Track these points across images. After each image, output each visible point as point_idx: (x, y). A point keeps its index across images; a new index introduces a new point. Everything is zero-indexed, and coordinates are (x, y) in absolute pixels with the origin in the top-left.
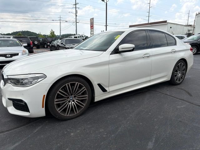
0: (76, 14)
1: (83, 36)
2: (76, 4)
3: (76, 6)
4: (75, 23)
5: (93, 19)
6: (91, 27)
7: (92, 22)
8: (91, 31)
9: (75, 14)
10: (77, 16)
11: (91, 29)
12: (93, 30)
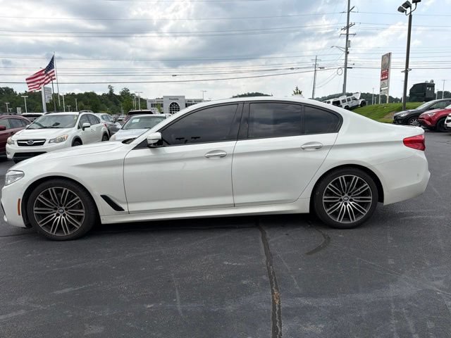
0: (347, 49)
1: (356, 99)
2: (348, 27)
3: (348, 31)
4: (344, 69)
5: (389, 55)
6: (382, 76)
7: (387, 62)
8: (382, 86)
9: (345, 50)
10: (348, 53)
11: (382, 80)
12: (388, 82)
